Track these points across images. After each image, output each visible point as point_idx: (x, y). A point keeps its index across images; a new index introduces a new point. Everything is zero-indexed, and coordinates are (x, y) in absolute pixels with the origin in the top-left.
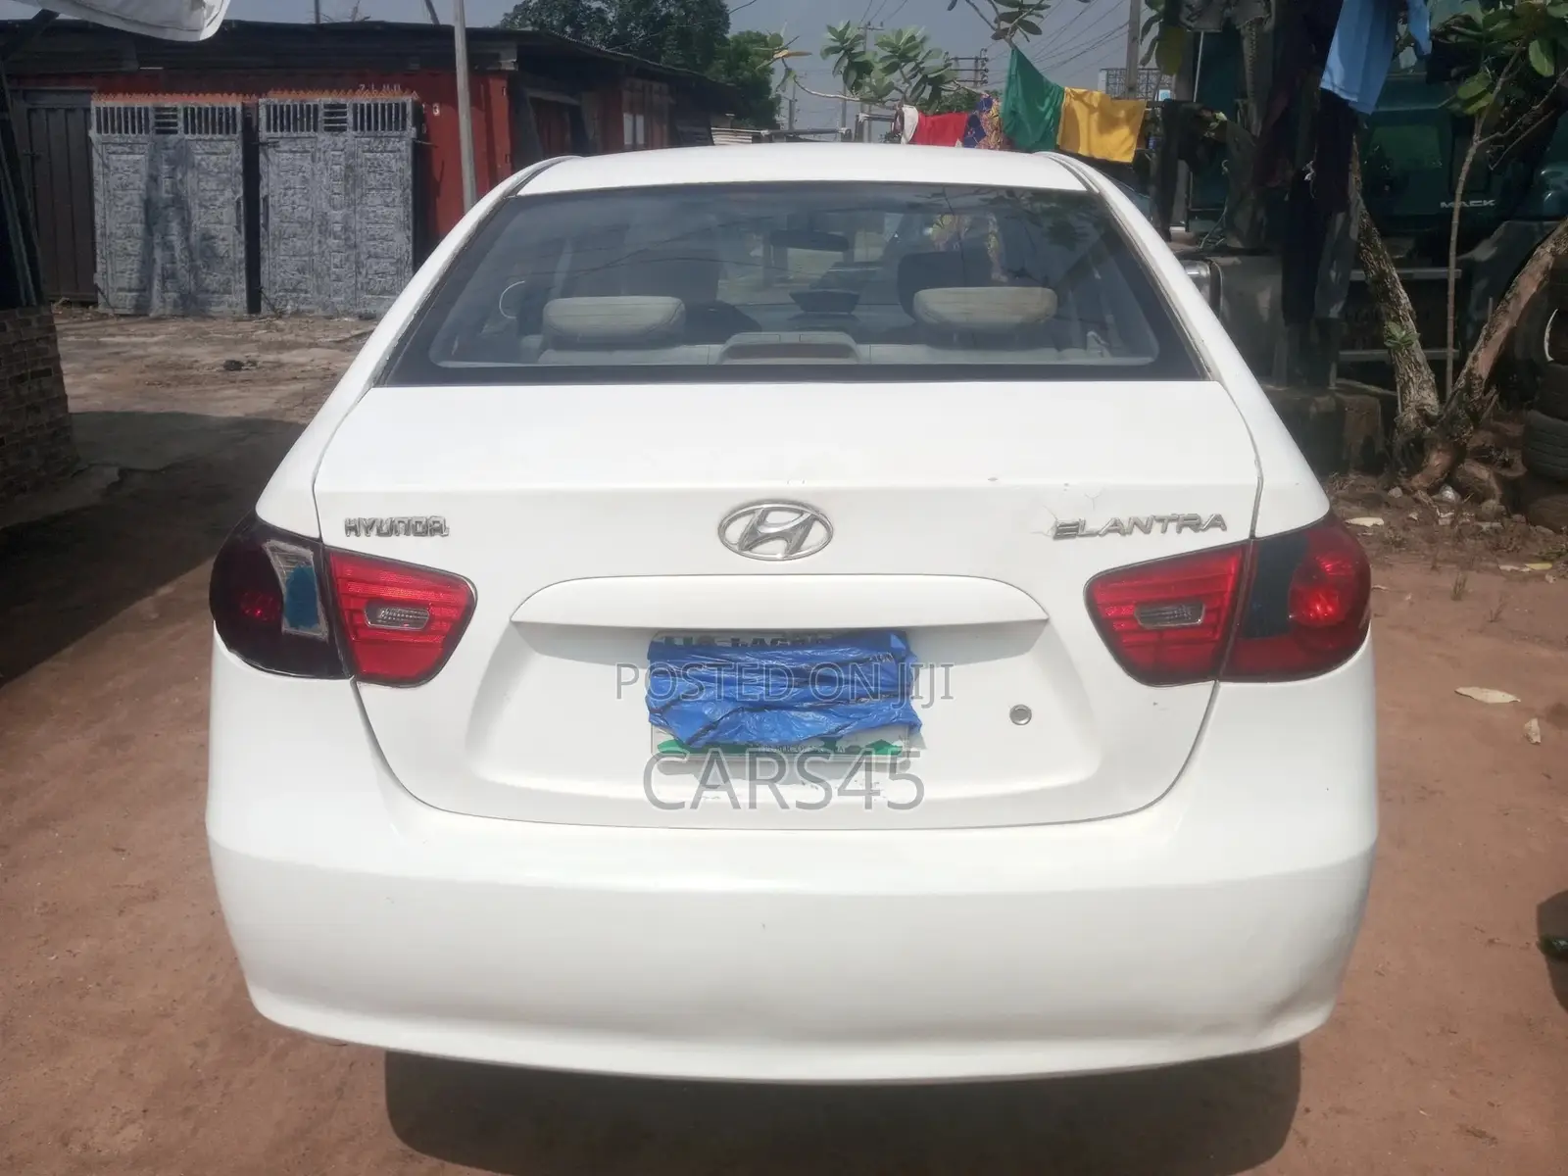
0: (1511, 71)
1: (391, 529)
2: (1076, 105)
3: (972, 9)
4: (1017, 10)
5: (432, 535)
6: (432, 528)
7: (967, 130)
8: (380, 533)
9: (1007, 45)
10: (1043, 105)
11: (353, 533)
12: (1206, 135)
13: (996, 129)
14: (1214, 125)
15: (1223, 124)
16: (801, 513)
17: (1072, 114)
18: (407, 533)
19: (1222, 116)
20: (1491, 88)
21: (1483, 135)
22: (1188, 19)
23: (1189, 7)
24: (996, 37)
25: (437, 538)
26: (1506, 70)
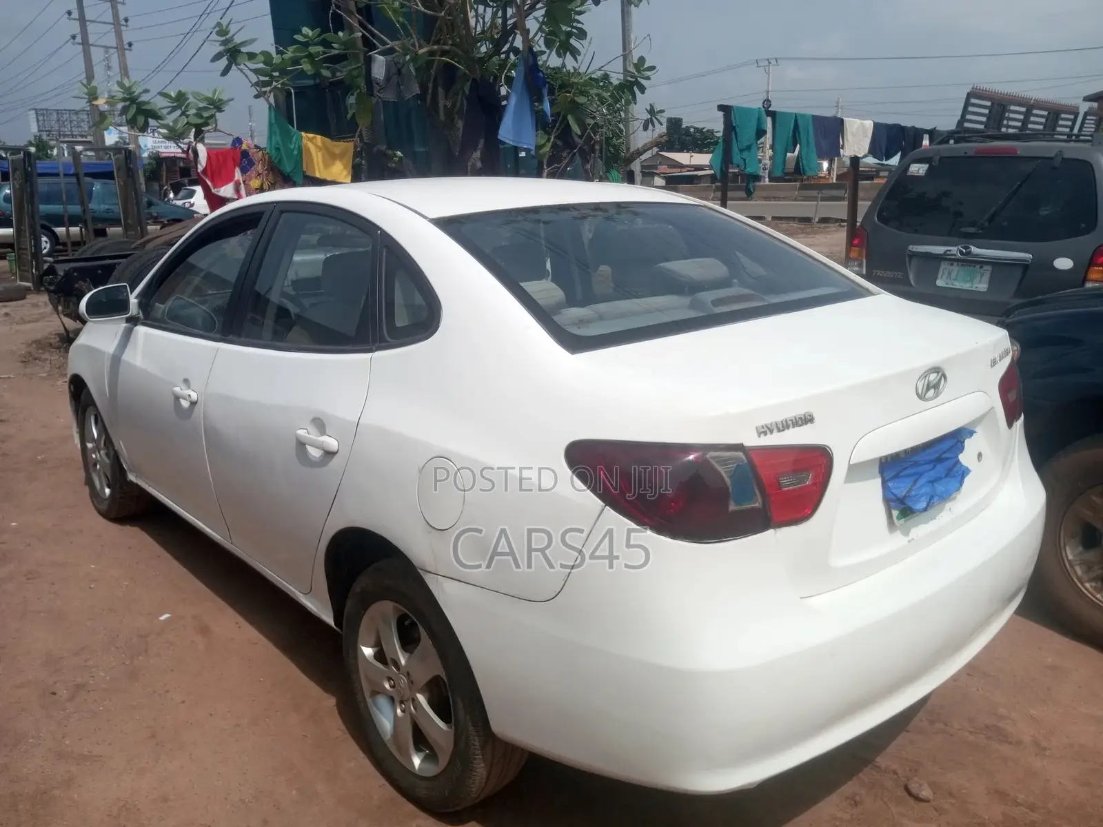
0: (558, 129)
1: (784, 426)
2: (310, 145)
3: (244, 76)
4: (267, 79)
5: (806, 424)
6: (807, 420)
7: (241, 160)
8: (779, 431)
9: (265, 102)
10: (291, 144)
11: (762, 435)
12: (389, 165)
13: (262, 160)
14: (397, 159)
15: (401, 158)
16: (938, 373)
17: (308, 150)
18: (793, 427)
19: (399, 153)
20: (548, 140)
21: (548, 167)
22: (378, 92)
23: (378, 84)
24: (256, 97)
25: (809, 424)
26: (554, 131)
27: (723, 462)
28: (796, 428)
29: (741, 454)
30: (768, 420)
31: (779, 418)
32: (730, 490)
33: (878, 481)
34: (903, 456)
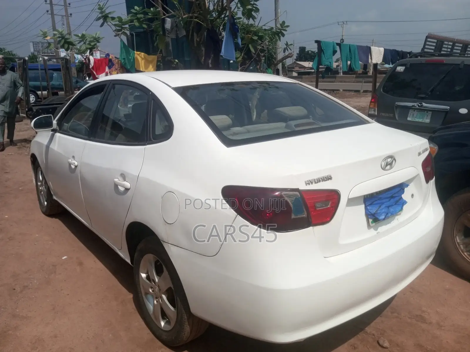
0: (245, 51)
1: (318, 181)
2: (138, 57)
3: (110, 27)
4: (120, 28)
5: (328, 180)
6: (329, 178)
7: (109, 63)
8: (315, 183)
9: (119, 38)
10: (130, 56)
11: (308, 184)
12: (172, 66)
13: (117, 63)
14: (175, 63)
15: (177, 62)
16: (392, 158)
17: (138, 59)
18: (322, 181)
19: (177, 61)
20: (241, 55)
21: (240, 67)
22: (168, 34)
23: (168, 31)
24: (115, 36)
25: (330, 181)
26: (244, 51)
27: (289, 196)
28: (324, 182)
29: (297, 193)
30: (310, 178)
31: (316, 177)
32: (292, 209)
33: (363, 206)
34: (375, 195)
